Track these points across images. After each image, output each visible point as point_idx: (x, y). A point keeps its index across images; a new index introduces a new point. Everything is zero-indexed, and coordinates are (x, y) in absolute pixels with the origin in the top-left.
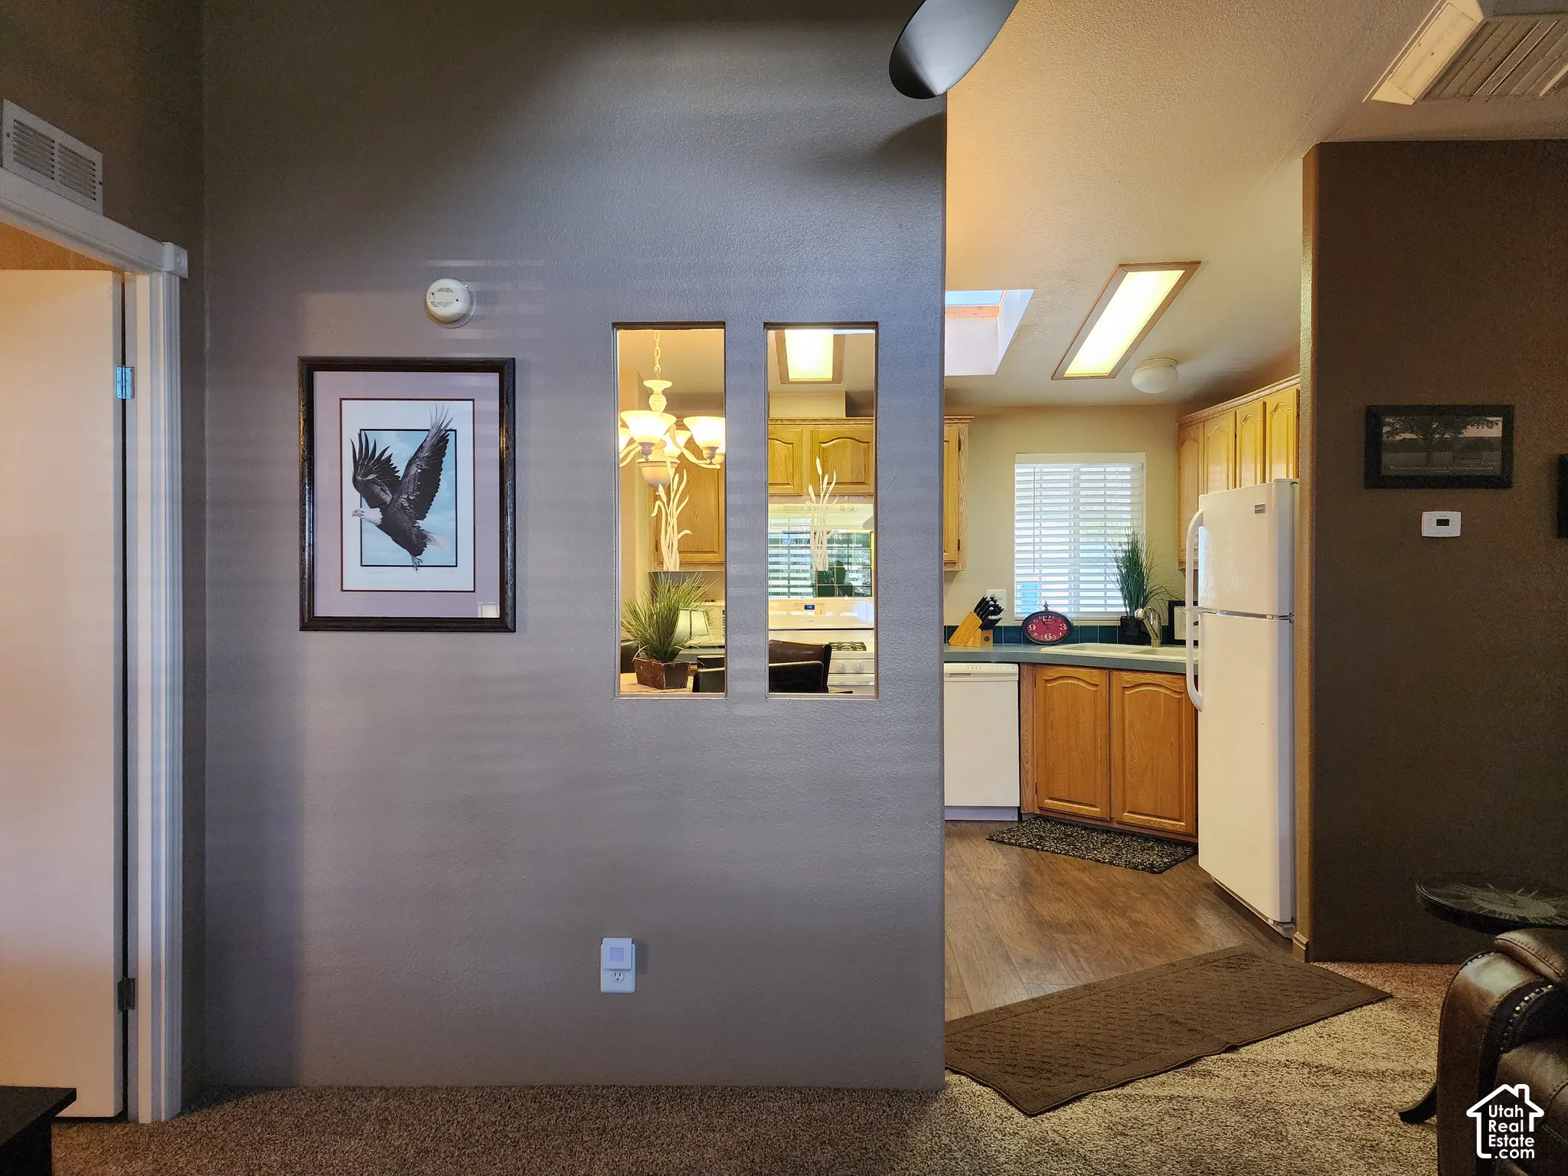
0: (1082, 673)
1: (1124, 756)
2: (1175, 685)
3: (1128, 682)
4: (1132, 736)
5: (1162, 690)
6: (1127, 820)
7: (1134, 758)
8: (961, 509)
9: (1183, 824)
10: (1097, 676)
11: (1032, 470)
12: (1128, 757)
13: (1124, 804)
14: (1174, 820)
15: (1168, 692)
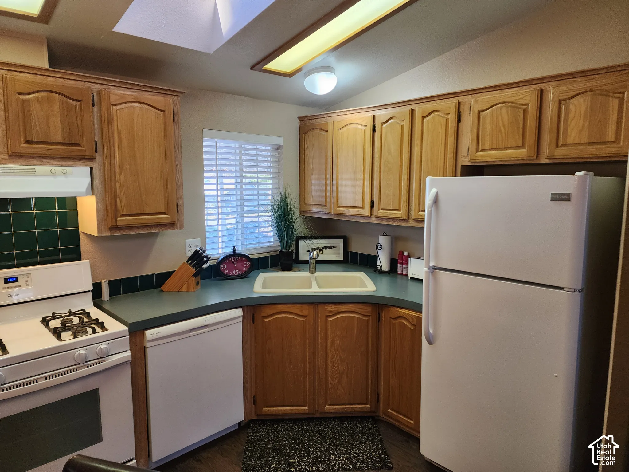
0: (296, 309)
1: (326, 365)
2: (366, 311)
3: (330, 312)
4: (333, 350)
5: (355, 315)
6: (327, 411)
7: (334, 366)
8: (178, 175)
9: (368, 406)
10: (306, 310)
11: (214, 144)
12: (330, 365)
13: (326, 400)
14: (362, 404)
15: (359, 316)
